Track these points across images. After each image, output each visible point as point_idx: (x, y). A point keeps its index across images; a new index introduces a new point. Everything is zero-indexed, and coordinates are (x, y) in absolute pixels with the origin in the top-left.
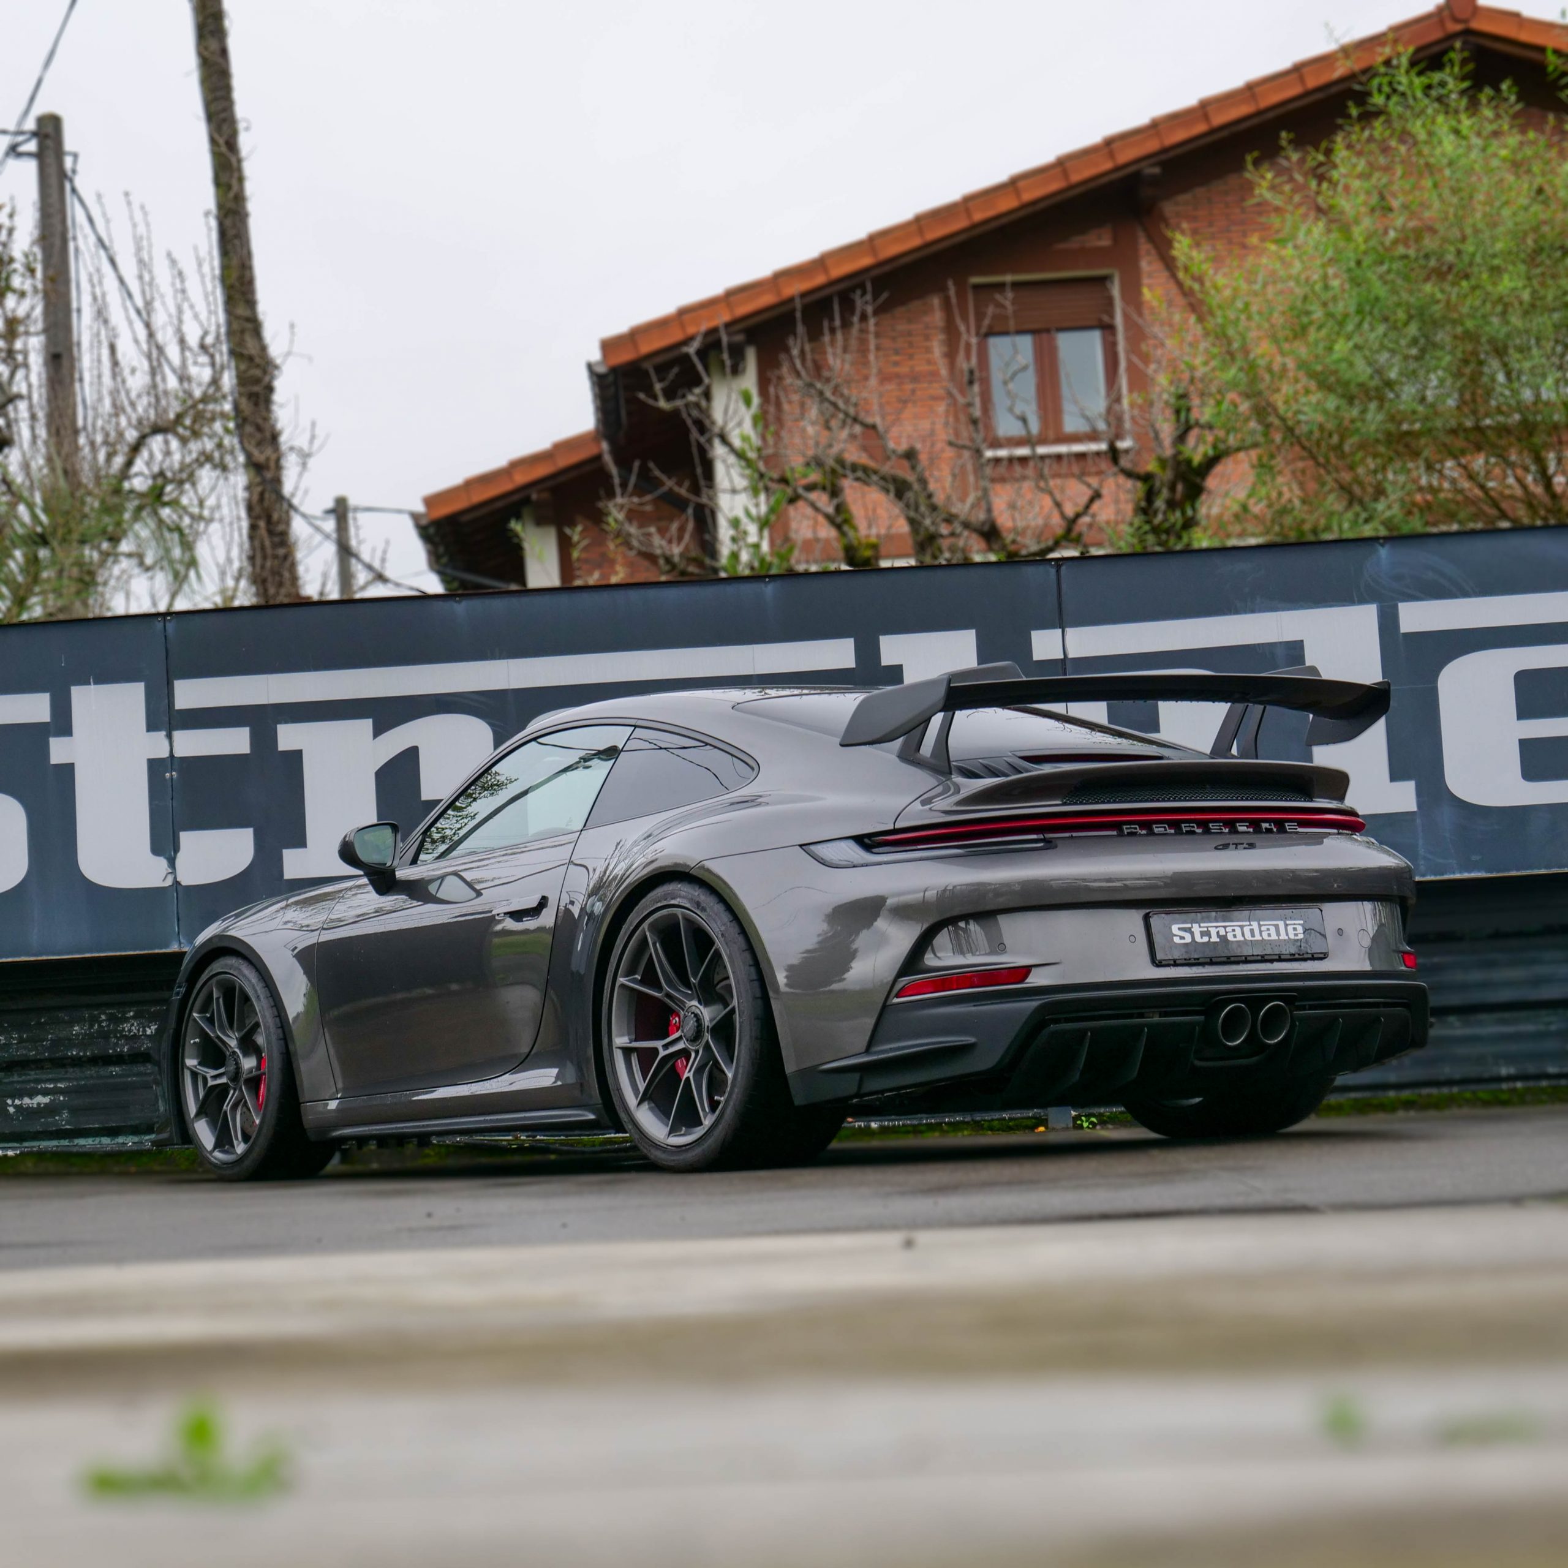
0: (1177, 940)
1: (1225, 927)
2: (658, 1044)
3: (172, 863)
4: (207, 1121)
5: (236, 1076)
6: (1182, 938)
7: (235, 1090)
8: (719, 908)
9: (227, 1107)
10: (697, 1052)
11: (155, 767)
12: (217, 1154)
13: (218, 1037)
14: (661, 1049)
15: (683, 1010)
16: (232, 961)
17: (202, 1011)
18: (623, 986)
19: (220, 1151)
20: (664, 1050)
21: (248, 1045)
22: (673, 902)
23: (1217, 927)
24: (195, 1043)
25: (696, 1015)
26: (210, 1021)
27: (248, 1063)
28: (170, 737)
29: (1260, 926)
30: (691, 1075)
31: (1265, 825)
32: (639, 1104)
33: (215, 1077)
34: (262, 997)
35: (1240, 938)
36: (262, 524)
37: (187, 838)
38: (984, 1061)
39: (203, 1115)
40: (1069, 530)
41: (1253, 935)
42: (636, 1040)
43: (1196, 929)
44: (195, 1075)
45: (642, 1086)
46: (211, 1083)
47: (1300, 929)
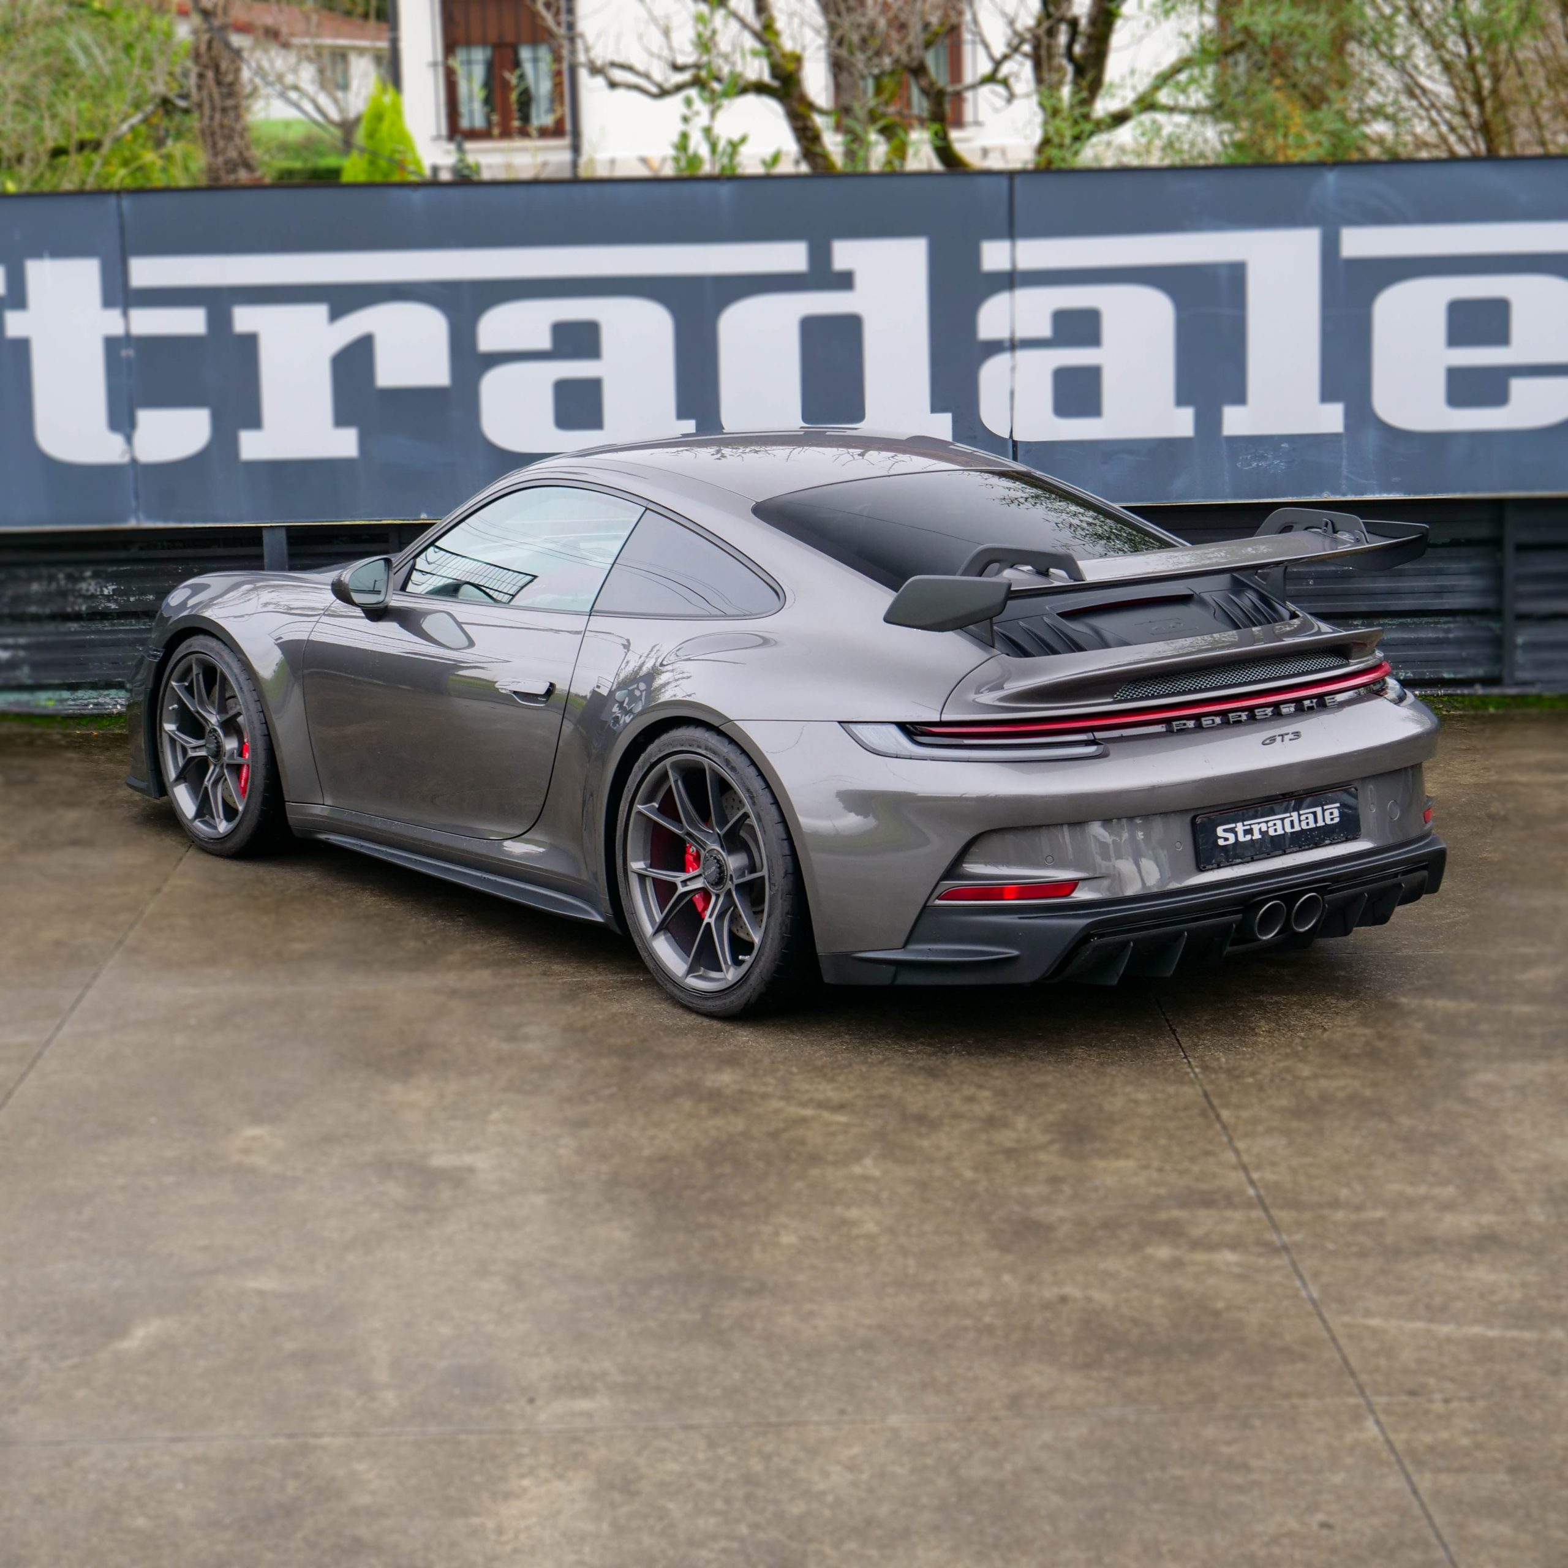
0: (1221, 842)
1: (1267, 822)
2: (678, 877)
3: (129, 439)
4: (186, 786)
5: (218, 752)
6: (1226, 839)
7: (215, 765)
8: (751, 772)
9: (208, 782)
10: (718, 896)
11: (112, 344)
12: (198, 824)
13: (198, 712)
14: (679, 885)
15: (704, 849)
16: (213, 643)
17: (180, 680)
18: (639, 813)
19: (200, 821)
20: (683, 887)
21: (231, 726)
22: (699, 751)
23: (1259, 823)
24: (173, 709)
25: (718, 861)
26: (189, 690)
27: (230, 744)
28: (125, 315)
29: (1300, 815)
30: (712, 921)
31: (1307, 703)
32: (656, 933)
33: (194, 748)
34: (245, 689)
35: (1280, 832)
36: (210, 74)
37: (146, 418)
38: (1027, 975)
39: (182, 781)
40: (996, 70)
41: (1292, 826)
42: (651, 866)
43: (1240, 827)
44: (173, 741)
45: (658, 917)
46: (191, 754)
47: (1336, 813)
